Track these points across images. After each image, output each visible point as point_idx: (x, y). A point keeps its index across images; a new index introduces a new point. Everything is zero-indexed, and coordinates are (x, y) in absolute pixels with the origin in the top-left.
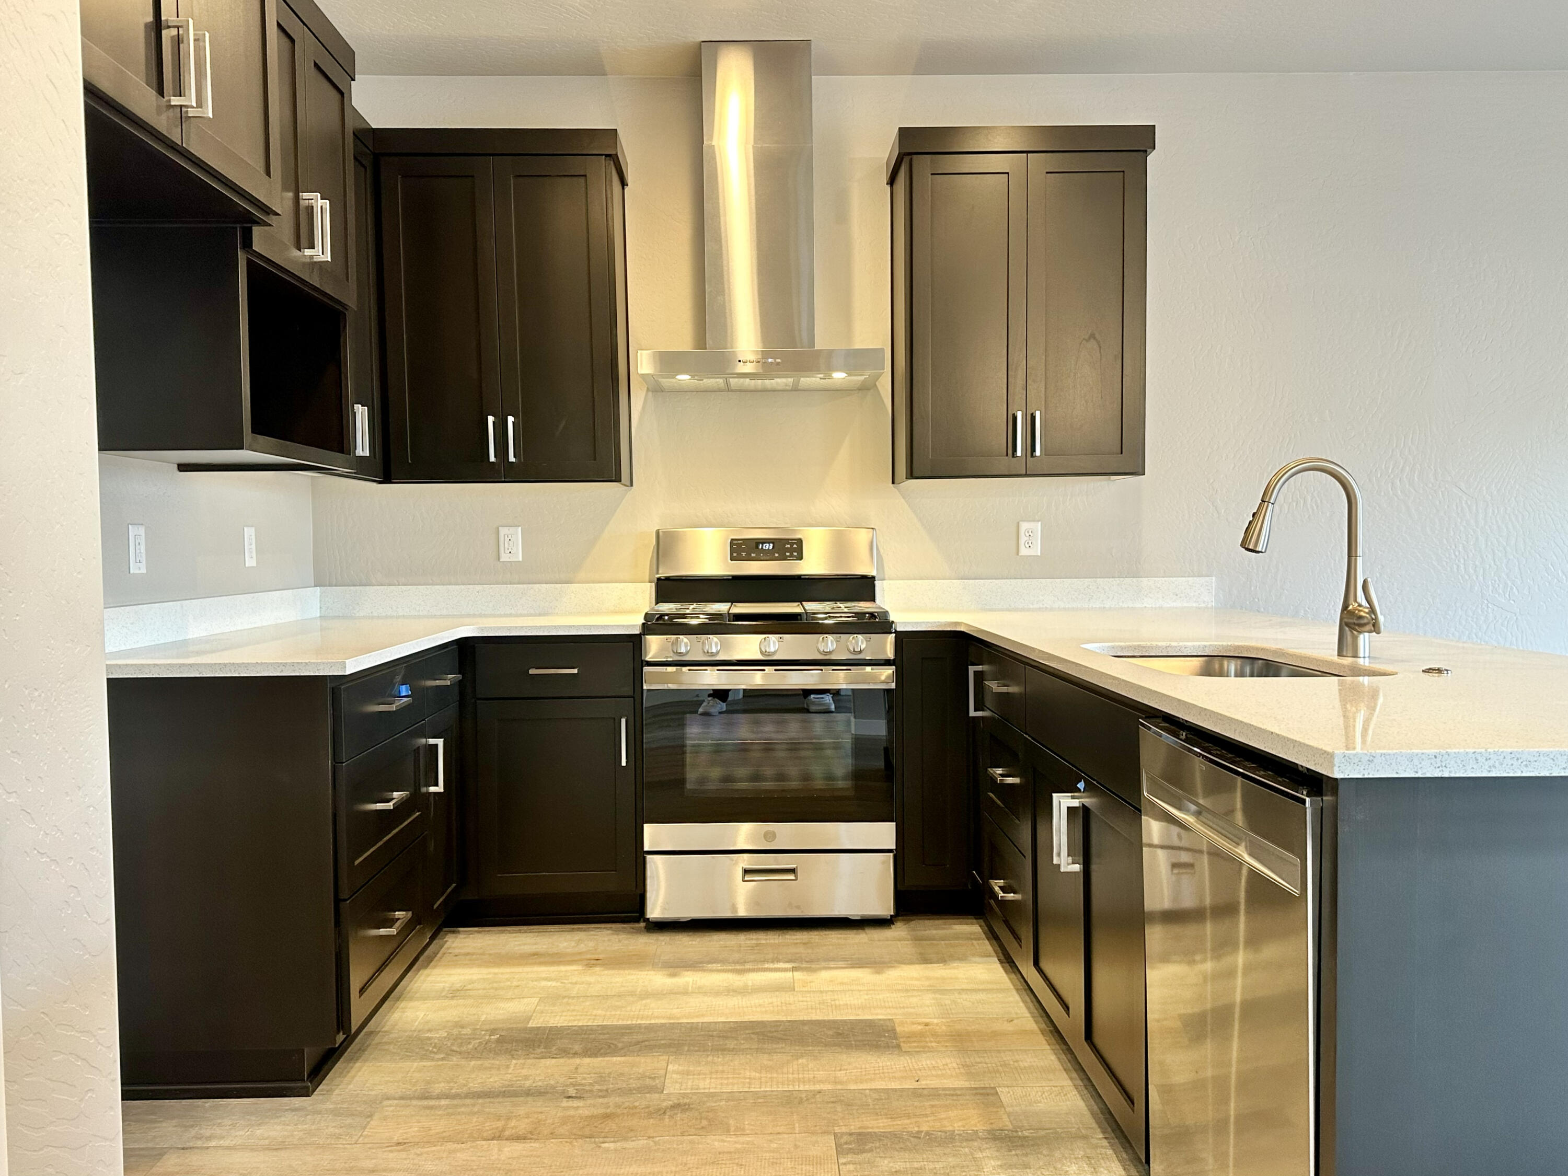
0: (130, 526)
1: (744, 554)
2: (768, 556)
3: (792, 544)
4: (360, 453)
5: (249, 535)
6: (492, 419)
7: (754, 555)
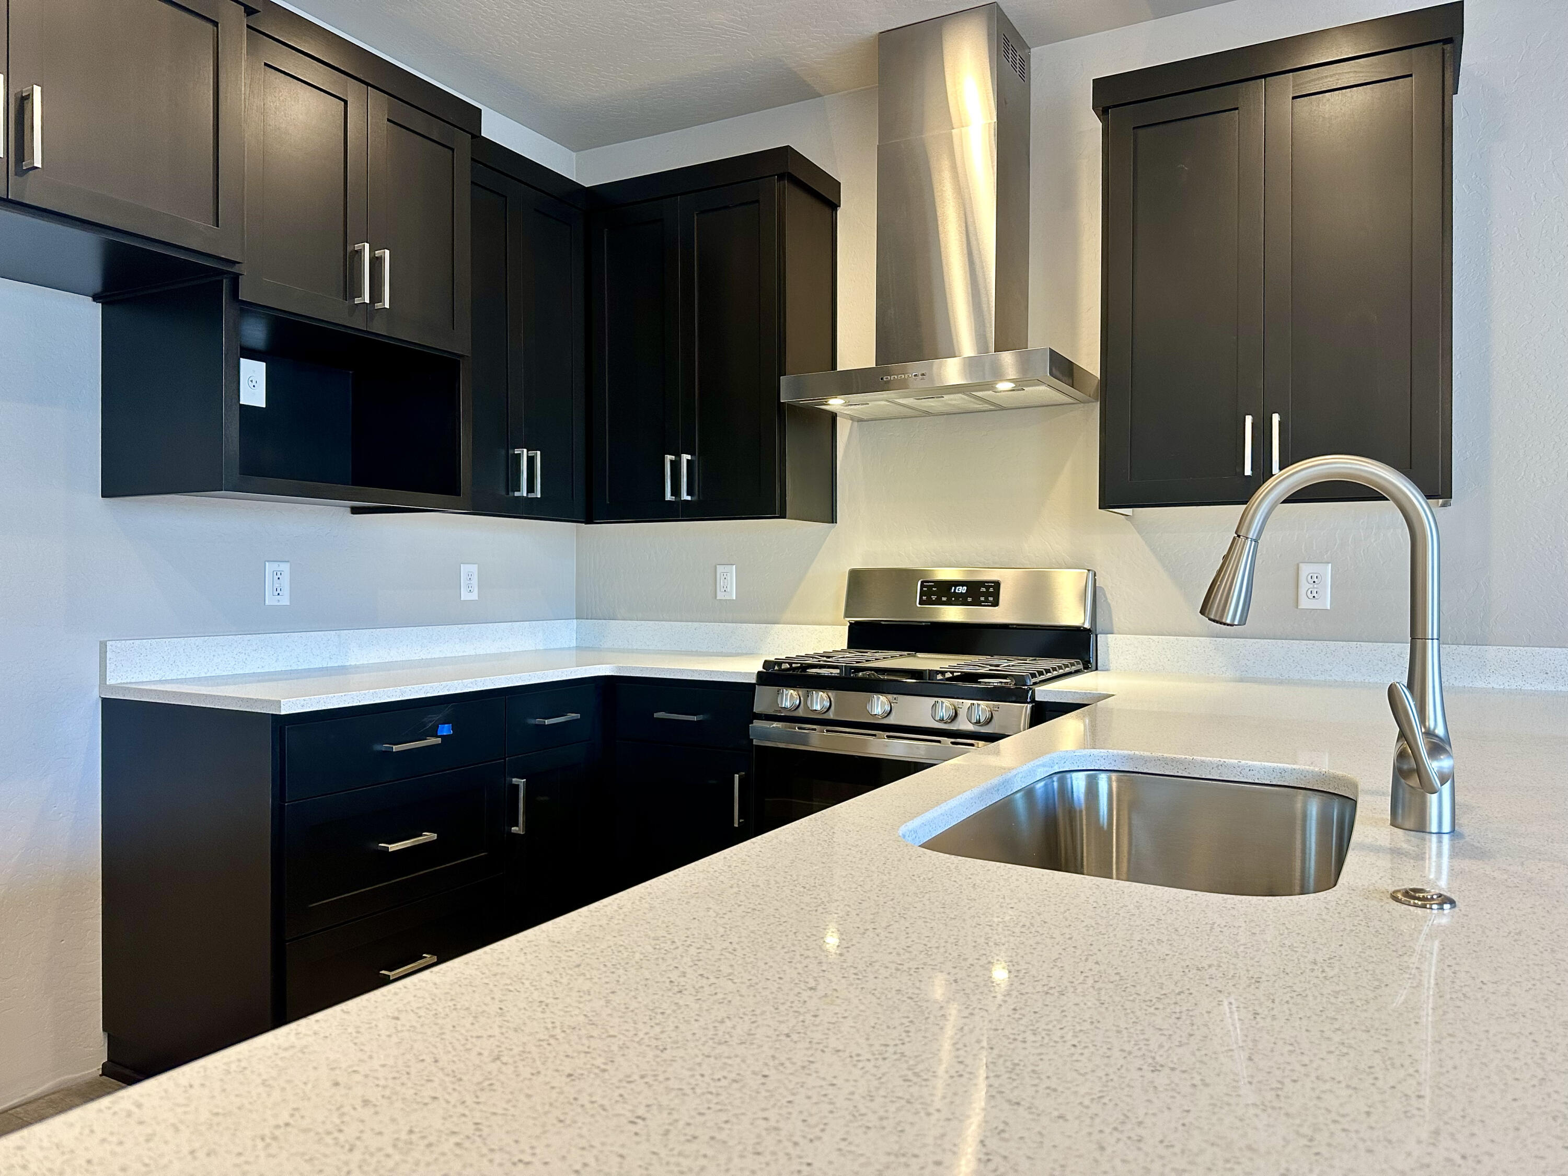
0: (267, 563)
1: (934, 598)
2: (960, 600)
3: (989, 587)
4: (525, 495)
5: (469, 571)
6: (669, 458)
7: (944, 599)
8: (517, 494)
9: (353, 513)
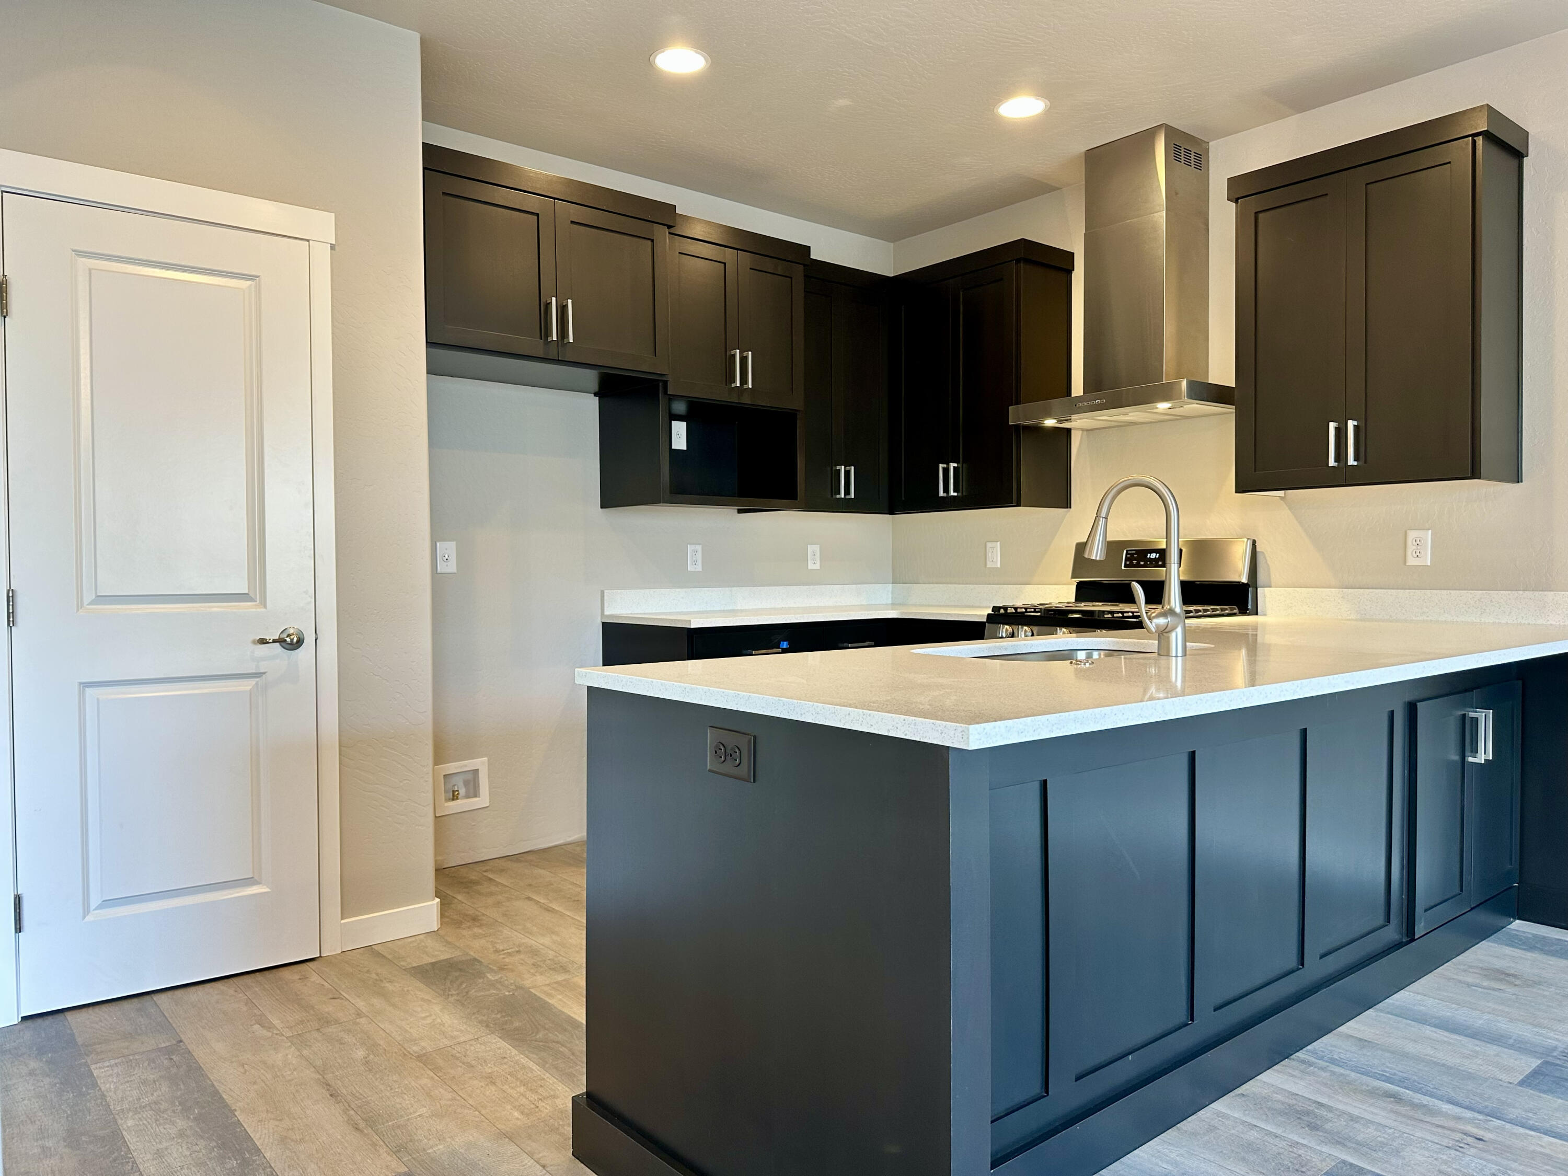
1: (1135, 562)
2: (1153, 564)
4: (843, 496)
5: (813, 550)
6: (941, 466)
7: (1142, 563)
8: (838, 496)
9: (738, 513)
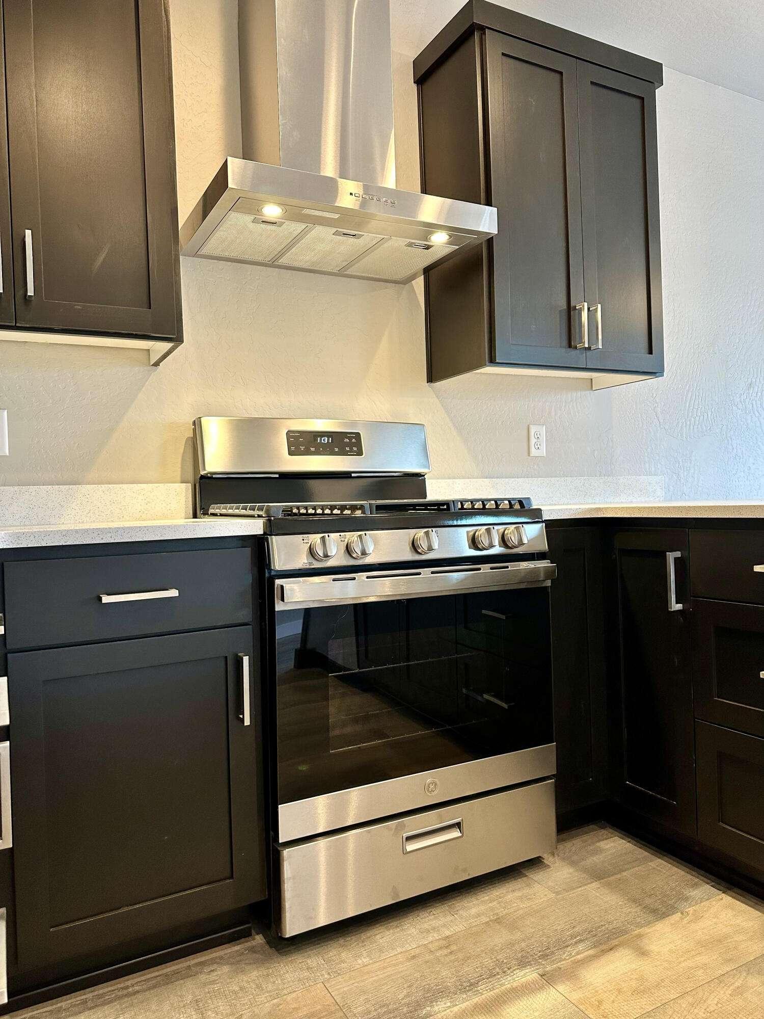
1: (302, 448)
2: (327, 450)
3: (350, 438)
7: (312, 449)
